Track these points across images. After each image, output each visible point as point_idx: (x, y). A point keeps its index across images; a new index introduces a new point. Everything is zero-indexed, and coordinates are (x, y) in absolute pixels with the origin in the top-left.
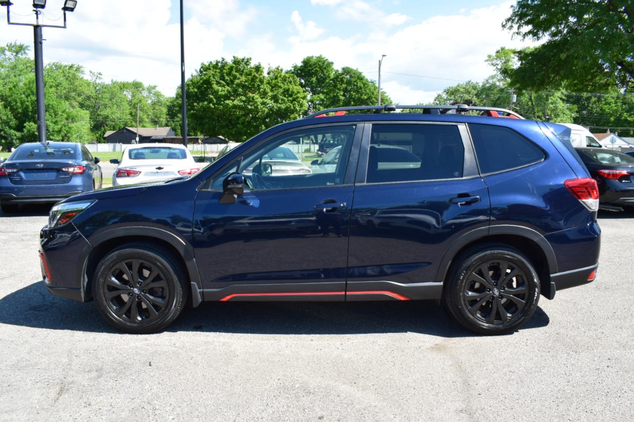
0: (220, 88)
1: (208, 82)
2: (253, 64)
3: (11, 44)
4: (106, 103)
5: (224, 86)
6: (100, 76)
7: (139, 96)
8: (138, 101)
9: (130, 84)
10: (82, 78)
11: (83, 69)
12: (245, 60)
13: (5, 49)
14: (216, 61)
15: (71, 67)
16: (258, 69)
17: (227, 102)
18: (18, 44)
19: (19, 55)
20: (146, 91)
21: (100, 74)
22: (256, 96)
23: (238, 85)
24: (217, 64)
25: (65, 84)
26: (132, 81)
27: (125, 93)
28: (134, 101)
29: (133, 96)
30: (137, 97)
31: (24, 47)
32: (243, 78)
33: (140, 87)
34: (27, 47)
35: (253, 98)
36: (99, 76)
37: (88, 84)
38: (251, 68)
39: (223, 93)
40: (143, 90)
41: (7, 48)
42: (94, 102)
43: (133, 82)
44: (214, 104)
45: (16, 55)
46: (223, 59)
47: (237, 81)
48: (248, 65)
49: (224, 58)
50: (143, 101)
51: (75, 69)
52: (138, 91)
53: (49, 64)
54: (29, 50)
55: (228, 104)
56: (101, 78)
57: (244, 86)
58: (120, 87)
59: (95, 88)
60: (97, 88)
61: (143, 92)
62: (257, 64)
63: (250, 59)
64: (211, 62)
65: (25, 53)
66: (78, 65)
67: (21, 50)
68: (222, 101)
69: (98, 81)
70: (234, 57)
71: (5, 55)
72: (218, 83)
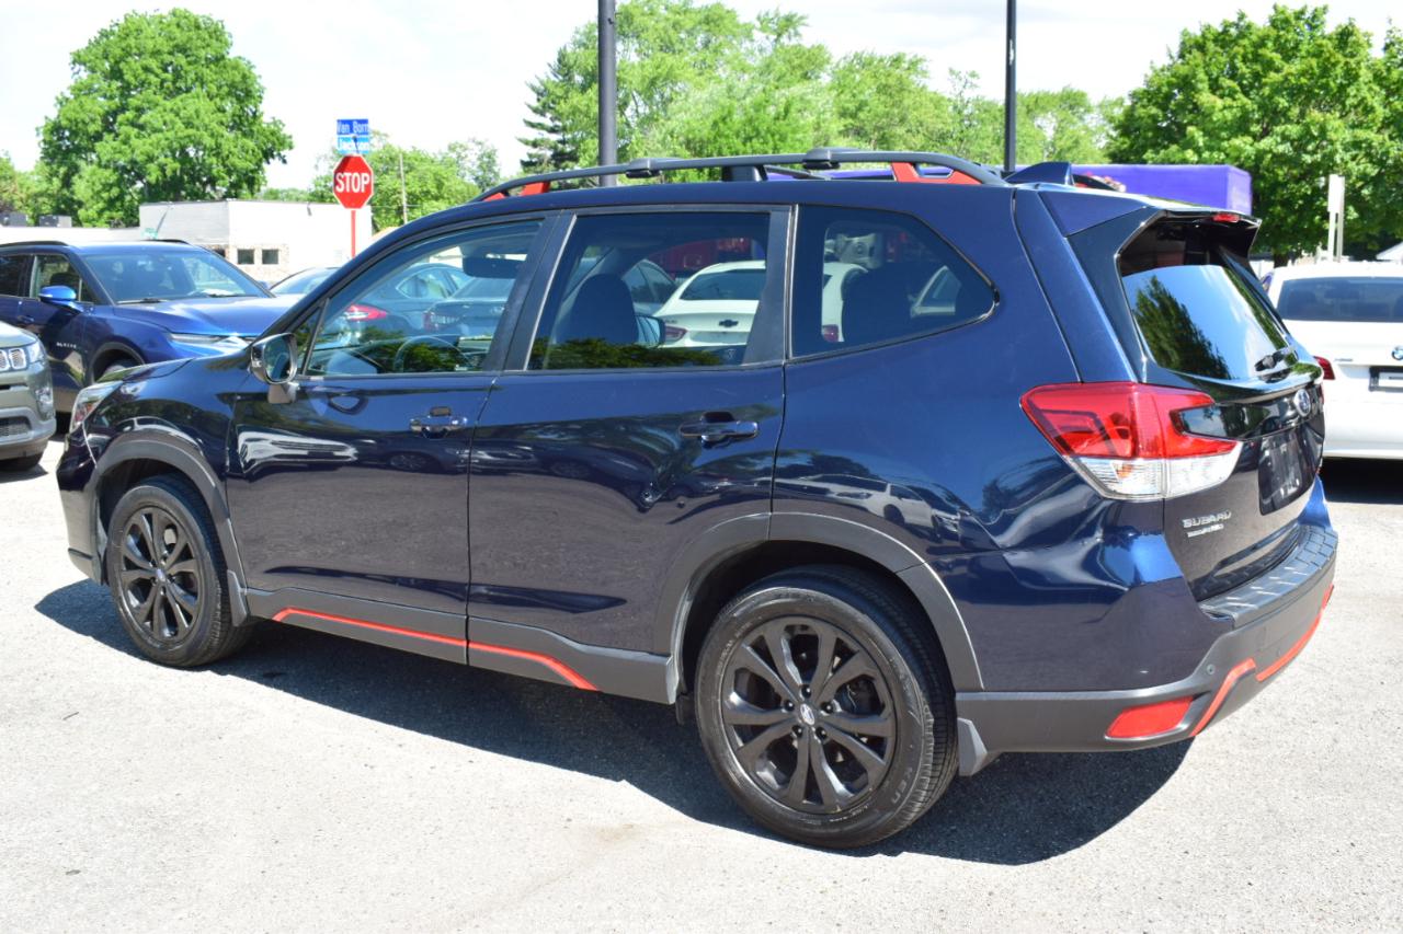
0: (1219, 103)
1: (1186, 84)
2: (1331, 26)
3: (767, 14)
4: (985, 150)
5: (1232, 94)
6: (974, 81)
7: (1076, 129)
8: (1069, 143)
9: (1054, 97)
10: (924, 87)
11: (925, 64)
12: (1308, 15)
13: (754, 27)
14: (1225, 22)
15: (897, 61)
16: (1344, 37)
17: (1237, 142)
18: (784, 12)
19: (784, 39)
20: (1094, 115)
21: (973, 75)
22: (1334, 121)
23: (1277, 90)
24: (1225, 32)
25: (877, 104)
26: (1060, 90)
27: (1038, 121)
28: (1060, 144)
29: (1060, 130)
30: (1068, 133)
31: (795, 19)
32: (1295, 67)
33: (1078, 105)
34: (802, 18)
35: (1323, 131)
36: (970, 79)
37: (938, 102)
38: (1324, 38)
39: (1229, 115)
40: (1088, 110)
41: (758, 24)
42: (956, 148)
43: (1063, 90)
44: (1198, 151)
45: (776, 40)
46: (1242, 16)
47: (1273, 77)
48: (1316, 27)
49: (1245, 11)
50: (1082, 142)
51: (906, 65)
52: (1074, 114)
53: (845, 58)
54: (807, 25)
55: (1240, 150)
56: (976, 86)
57: (1295, 92)
58: (1028, 106)
59: (960, 112)
60: (965, 112)
61: (1087, 117)
62: (1345, 23)
63: (1325, 9)
64: (1208, 28)
65: (797, 34)
66: (916, 56)
67: (788, 26)
68: (1223, 140)
69: (969, 94)
70: (1275, 7)
71: (752, 41)
72: (1215, 87)
